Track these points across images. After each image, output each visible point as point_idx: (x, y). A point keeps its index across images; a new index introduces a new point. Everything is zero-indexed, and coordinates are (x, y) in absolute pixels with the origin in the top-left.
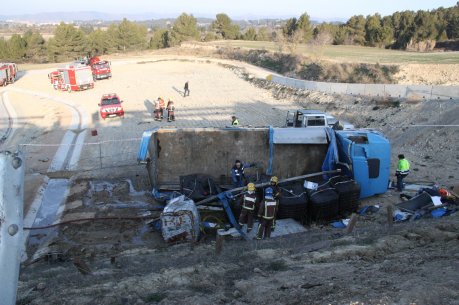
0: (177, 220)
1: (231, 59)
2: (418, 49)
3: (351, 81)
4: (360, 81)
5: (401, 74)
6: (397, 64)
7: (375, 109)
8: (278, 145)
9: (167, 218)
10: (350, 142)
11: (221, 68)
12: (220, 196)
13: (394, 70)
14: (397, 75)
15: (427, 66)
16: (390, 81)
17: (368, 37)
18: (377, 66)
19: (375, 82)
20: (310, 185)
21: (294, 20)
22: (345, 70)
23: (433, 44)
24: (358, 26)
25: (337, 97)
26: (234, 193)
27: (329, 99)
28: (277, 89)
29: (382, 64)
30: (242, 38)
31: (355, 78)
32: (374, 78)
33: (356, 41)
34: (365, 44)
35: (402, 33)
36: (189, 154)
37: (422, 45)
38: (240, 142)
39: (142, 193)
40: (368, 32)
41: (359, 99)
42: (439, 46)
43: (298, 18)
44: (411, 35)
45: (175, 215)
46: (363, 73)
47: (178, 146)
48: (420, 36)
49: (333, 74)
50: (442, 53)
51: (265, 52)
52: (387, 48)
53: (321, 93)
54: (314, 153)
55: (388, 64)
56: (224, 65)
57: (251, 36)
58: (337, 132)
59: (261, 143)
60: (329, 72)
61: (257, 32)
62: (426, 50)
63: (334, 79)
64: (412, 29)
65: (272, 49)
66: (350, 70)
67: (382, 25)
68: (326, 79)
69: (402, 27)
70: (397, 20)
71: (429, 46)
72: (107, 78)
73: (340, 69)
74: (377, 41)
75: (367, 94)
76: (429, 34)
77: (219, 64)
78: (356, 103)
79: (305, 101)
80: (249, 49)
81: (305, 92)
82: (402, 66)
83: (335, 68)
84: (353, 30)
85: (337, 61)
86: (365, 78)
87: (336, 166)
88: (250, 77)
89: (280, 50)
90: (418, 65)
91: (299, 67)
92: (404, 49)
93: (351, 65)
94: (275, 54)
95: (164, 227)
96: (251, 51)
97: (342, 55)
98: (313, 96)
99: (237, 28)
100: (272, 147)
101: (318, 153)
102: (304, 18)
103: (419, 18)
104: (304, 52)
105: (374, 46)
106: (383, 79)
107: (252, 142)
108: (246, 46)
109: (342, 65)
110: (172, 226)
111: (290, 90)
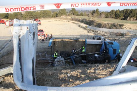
0: (59, 63)
1: (76, 21)
2: (131, 20)
3: (110, 28)
4: (112, 28)
5: (125, 27)
6: (123, 24)
7: (116, 36)
8: (88, 44)
9: (56, 62)
10: (108, 44)
11: (72, 24)
12: (71, 57)
13: (123, 25)
14: (123, 27)
15: (132, 25)
16: (121, 28)
17: (116, 16)
18: (118, 24)
19: (117, 28)
20: (96, 55)
21: (94, 11)
22: (108, 25)
24: (113, 13)
25: (106, 32)
26: (75, 57)
27: (103, 33)
28: (88, 30)
29: (119, 24)
30: (79, 15)
31: (111, 27)
32: (116, 27)
33: (112, 17)
34: (115, 18)
35: (126, 15)
36: (63, 45)
38: (77, 43)
39: (49, 56)
40: (116, 14)
41: (112, 33)
43: (95, 10)
44: (129, 16)
45: (58, 61)
46: (113, 26)
47: (60, 43)
48: (131, 16)
49: (105, 26)
51: (85, 19)
52: (121, 19)
53: (101, 31)
54: (98, 47)
55: (121, 24)
56: (73, 23)
57: (81, 15)
58: (105, 41)
59: (83, 43)
60: (104, 25)
61: (83, 14)
63: (105, 27)
64: (129, 14)
65: (87, 18)
66: (110, 25)
67: (120, 13)
68: (103, 27)
69: (126, 14)
70: (125, 12)
71: (134, 19)
72: (40, 25)
73: (107, 25)
74: (118, 17)
75: (114, 32)
76: (134, 16)
77: (72, 22)
78: (111, 34)
79: (96, 33)
80: (81, 18)
81: (96, 31)
82: (125, 24)
83: (105, 24)
84: (111, 14)
85: (106, 22)
86: (114, 27)
87: (104, 50)
88: (81, 26)
89: (90, 19)
91: (95, 24)
92: (126, 20)
93: (110, 24)
94: (88, 20)
95: (55, 65)
96: (81, 19)
97: (108, 21)
98: (99, 32)
99: (77, 12)
100: (86, 44)
101: (99, 47)
102: (97, 10)
103: (131, 11)
104: (97, 20)
105: (117, 19)
106: (119, 28)
107: (80, 43)
108: (80, 18)
109: (107, 24)
110: (57, 64)
111: (92, 30)
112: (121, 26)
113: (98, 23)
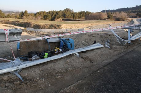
1: (6, 24)
2: (58, 21)
3: (49, 28)
4: (52, 28)
5: (62, 27)
6: (60, 24)
10: (66, 40)
13: (60, 26)
14: (61, 27)
16: (60, 28)
17: (44, 18)
23: (62, 19)
24: (41, 14)
25: (49, 33)
27: (46, 33)
28: (29, 32)
29: (56, 24)
30: (5, 17)
32: (55, 28)
33: (41, 18)
35: (53, 17)
37: (59, 19)
38: (40, 43)
40: (44, 16)
42: (63, 20)
43: (24, 12)
44: (56, 17)
48: (58, 17)
49: (44, 27)
50: (64, 22)
51: (18, 21)
53: (43, 32)
54: (56, 44)
56: (5, 26)
61: (11, 15)
62: (60, 21)
64: (56, 15)
66: (48, 26)
68: (42, 28)
69: (52, 15)
70: (51, 13)
73: (46, 26)
75: (56, 31)
76: (60, 17)
77: (3, 25)
78: (54, 34)
81: (38, 32)
82: (62, 25)
83: (44, 25)
89: (24, 21)
90: (65, 24)
91: (32, 26)
94: (22, 22)
96: (13, 21)
98: (41, 33)
102: (26, 12)
103: (57, 13)
105: (46, 20)
106: (58, 28)
108: (11, 20)
111: (33, 32)
112: (59, 26)
113: (34, 24)
